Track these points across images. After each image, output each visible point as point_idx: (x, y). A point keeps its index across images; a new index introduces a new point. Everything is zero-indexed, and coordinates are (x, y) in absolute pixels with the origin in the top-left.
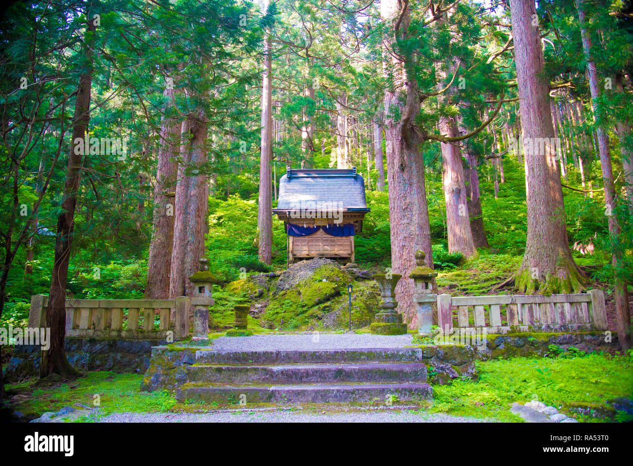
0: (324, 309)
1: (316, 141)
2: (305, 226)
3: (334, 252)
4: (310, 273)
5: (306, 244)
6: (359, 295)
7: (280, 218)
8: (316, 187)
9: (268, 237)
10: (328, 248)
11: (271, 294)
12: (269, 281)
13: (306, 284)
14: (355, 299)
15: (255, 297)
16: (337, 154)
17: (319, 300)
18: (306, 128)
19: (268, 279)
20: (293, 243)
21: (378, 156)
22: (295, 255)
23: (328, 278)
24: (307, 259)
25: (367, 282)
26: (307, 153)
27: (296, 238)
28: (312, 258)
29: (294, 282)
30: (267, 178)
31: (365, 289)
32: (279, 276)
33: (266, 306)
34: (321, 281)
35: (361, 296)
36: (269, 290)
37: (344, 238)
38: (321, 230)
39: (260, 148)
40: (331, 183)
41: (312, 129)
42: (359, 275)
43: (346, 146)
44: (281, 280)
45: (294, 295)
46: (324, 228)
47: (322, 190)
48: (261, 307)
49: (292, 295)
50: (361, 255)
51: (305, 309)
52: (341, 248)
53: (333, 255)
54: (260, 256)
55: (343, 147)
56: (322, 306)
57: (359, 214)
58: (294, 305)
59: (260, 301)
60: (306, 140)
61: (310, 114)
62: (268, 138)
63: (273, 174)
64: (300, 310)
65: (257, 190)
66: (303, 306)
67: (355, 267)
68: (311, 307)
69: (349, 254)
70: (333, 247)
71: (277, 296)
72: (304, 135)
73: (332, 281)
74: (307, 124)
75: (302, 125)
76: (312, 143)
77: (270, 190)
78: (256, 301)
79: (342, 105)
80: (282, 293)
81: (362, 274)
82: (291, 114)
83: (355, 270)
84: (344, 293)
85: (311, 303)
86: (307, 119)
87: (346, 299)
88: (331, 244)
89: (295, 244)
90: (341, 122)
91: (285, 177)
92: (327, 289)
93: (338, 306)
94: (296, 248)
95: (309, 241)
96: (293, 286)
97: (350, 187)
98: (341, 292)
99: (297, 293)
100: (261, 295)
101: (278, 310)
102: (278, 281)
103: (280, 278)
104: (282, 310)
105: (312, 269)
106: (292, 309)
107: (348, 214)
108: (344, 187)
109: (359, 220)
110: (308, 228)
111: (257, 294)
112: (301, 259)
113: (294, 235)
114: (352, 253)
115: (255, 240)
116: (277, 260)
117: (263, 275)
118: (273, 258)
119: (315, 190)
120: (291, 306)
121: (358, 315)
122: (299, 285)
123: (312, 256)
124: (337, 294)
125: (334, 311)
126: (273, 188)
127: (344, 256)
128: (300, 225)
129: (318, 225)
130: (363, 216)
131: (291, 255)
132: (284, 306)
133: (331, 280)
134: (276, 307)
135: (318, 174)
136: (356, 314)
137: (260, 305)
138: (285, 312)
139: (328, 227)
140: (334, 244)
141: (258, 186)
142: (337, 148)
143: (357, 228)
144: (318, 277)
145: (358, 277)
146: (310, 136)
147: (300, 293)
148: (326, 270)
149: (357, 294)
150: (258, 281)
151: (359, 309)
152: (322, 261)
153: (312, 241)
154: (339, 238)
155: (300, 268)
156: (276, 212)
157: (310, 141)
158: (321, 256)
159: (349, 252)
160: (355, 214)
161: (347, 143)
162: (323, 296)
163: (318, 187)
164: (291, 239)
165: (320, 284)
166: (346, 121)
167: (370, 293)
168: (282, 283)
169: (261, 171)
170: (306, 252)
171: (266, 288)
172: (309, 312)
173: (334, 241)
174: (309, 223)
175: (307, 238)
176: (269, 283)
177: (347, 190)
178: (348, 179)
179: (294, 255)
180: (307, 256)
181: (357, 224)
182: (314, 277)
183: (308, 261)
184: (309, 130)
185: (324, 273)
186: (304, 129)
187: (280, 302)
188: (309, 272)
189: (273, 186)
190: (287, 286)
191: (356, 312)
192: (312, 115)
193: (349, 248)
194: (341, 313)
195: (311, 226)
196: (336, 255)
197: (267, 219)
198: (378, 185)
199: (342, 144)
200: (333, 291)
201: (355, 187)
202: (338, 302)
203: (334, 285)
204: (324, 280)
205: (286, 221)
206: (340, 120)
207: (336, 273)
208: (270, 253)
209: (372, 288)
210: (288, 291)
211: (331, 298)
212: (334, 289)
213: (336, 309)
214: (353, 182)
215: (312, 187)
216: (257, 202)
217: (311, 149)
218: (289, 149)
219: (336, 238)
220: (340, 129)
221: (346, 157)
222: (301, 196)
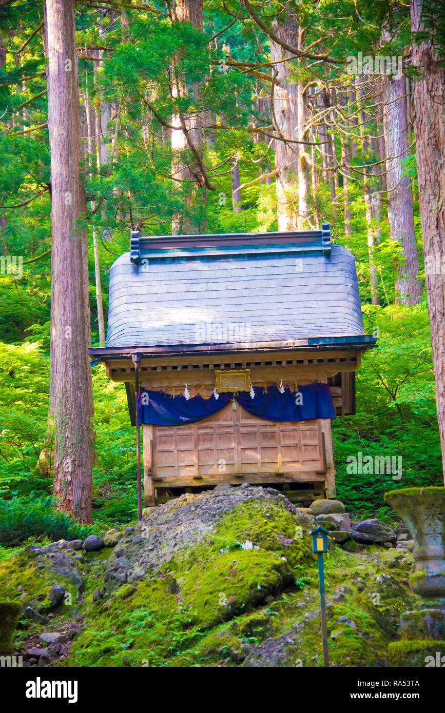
0: (249, 630)
1: (212, 157)
2: (187, 395)
3: (272, 469)
4: (205, 529)
5: (192, 446)
6: (354, 589)
7: (114, 374)
8: (214, 286)
9: (81, 441)
10: (258, 456)
11: (90, 598)
12: (82, 561)
13: (193, 560)
14: (342, 598)
15: (43, 611)
16: (275, 199)
17: (233, 604)
18: (183, 120)
19: (79, 554)
20: (153, 445)
21: (398, 203)
22: (159, 481)
23: (257, 539)
24: (196, 490)
25: (375, 551)
26: (187, 192)
27: (162, 432)
28: (212, 487)
29: (159, 558)
30: (73, 271)
31: (371, 570)
32: (113, 545)
33: (73, 636)
34: (237, 547)
35: (360, 590)
36: (82, 589)
37: (302, 426)
38: (234, 405)
39: (49, 187)
40: (259, 272)
41: (199, 123)
42: (350, 531)
43: (301, 175)
44: (119, 555)
45: (159, 594)
46: (243, 398)
47: (234, 293)
48: (62, 640)
49: (154, 595)
50: (355, 488)
51: (192, 633)
52: (294, 454)
53: (270, 475)
54: (58, 499)
55: (292, 180)
56: (243, 621)
57: (341, 355)
58: (158, 625)
59: (56, 621)
60: (183, 156)
61: (192, 76)
62: (70, 153)
63: (92, 269)
64: (178, 636)
65: (45, 316)
66: (187, 626)
67: (338, 510)
68: (210, 628)
69: (319, 473)
70: (270, 453)
71: (109, 602)
72: (178, 141)
73: (270, 548)
74: (182, 106)
75: (170, 111)
76: (200, 164)
77: (82, 306)
78: (44, 623)
79: (285, 47)
80: (122, 590)
81: (360, 529)
82: (136, 76)
83: (338, 517)
84: (307, 583)
85: (208, 616)
86: (183, 92)
87: (313, 600)
88: (265, 444)
89: (160, 447)
90: (285, 105)
91: (125, 258)
92: (256, 571)
93: (291, 622)
94: (164, 460)
95: (199, 439)
96: (156, 570)
97: (315, 281)
98: (299, 581)
99: (167, 588)
100: (58, 605)
101: (112, 643)
102: (110, 559)
103: (117, 548)
104: (122, 641)
105: (214, 516)
106: (152, 635)
107: (311, 356)
108: (297, 282)
109: (345, 371)
110: (197, 400)
111: (46, 603)
112: (177, 491)
113: (157, 422)
114: (327, 467)
115: (42, 456)
116: (107, 511)
117: (64, 547)
118: (96, 506)
119: (214, 294)
120: (150, 626)
121: (353, 642)
122: (172, 565)
123: (211, 481)
124: (288, 584)
125: (279, 636)
126: (94, 309)
127: (305, 478)
128: (174, 393)
129: (225, 389)
130: (355, 361)
131: (147, 481)
132: (128, 629)
133: (267, 544)
134: (104, 633)
135: (219, 248)
136: (345, 639)
137: (57, 635)
138: (131, 647)
139: (252, 394)
140: (272, 443)
141: (49, 304)
142: (277, 184)
143: (340, 404)
144: (229, 538)
145: (349, 538)
146: (195, 143)
147: (175, 589)
148: (251, 516)
149: (348, 584)
150: (50, 563)
151: (353, 626)
152: (239, 493)
153: (209, 438)
154: (287, 427)
155: (176, 515)
156: (99, 357)
157: (194, 158)
158: (237, 479)
159: (318, 467)
160: (331, 355)
161: (306, 168)
162: (245, 592)
163: (222, 286)
164: (147, 433)
165: (234, 557)
166: (300, 100)
167: (385, 580)
168: (123, 561)
169: (55, 250)
170: (194, 472)
171: (75, 581)
172: (203, 642)
173: (272, 436)
174: (197, 387)
175: (193, 430)
176: (85, 566)
177: (307, 289)
178: (309, 260)
179: (157, 481)
180: (196, 483)
181: (338, 391)
182: (219, 538)
183: (200, 496)
184: (192, 123)
185: (246, 524)
186: (176, 122)
187: (117, 616)
188: (202, 526)
189: (93, 303)
190: (138, 570)
191: (347, 634)
192: (197, 80)
193: (317, 456)
194: (301, 639)
195: (205, 395)
196: (280, 475)
197: (77, 388)
198: (402, 288)
199: (290, 171)
200: (274, 577)
201: (329, 280)
202: (292, 610)
203: (277, 559)
204: (248, 545)
205: (132, 381)
206: (281, 99)
207: (282, 523)
208: (87, 487)
209: (392, 566)
210: (141, 584)
211: (270, 598)
212: (277, 568)
213: (286, 629)
214: (322, 268)
215: (203, 287)
216: (47, 347)
217: (199, 181)
218: (133, 181)
219: (279, 428)
220: (284, 128)
221: (302, 206)
222: (174, 311)
